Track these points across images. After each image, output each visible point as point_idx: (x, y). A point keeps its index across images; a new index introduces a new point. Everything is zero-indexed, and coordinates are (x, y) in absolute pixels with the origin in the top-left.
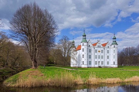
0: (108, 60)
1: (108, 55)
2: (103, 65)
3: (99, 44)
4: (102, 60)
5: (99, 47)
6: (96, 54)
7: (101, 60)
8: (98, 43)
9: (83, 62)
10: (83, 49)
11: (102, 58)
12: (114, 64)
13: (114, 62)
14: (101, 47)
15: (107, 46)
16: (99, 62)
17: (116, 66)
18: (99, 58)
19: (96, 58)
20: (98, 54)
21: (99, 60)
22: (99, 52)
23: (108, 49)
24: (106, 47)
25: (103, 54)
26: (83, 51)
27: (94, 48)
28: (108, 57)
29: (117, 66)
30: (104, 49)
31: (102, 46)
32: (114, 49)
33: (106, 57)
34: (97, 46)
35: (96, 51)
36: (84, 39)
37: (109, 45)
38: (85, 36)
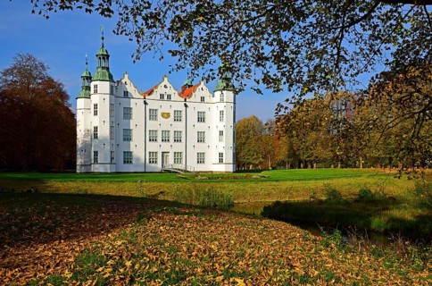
0: (201, 148)
1: (201, 127)
2: (181, 166)
3: (165, 86)
4: (179, 147)
5: (165, 97)
6: (152, 125)
7: (172, 148)
8: (163, 84)
9: (96, 153)
10: (96, 106)
11: (178, 139)
12: (221, 161)
13: (221, 155)
14: (172, 98)
15: (198, 94)
16: (163, 153)
17: (227, 167)
18: (165, 139)
19: (153, 140)
20: (160, 125)
22: (166, 116)
23: (202, 107)
24: (191, 99)
25: (180, 126)
26: (96, 113)
27: (145, 103)
28: (201, 136)
29: (230, 168)
30: (186, 106)
31: (175, 97)
33: (193, 137)
34: (156, 95)
35: (153, 114)
36: (100, 70)
37: (206, 93)
38: (106, 57)
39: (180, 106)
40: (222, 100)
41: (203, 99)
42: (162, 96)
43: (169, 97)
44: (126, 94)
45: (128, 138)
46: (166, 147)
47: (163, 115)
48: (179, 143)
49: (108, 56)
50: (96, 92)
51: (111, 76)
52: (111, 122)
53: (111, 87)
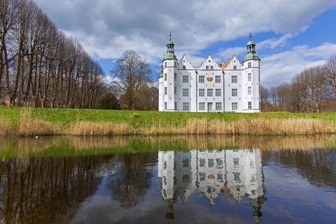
2: (222, 111)
3: (209, 61)
5: (210, 68)
6: (201, 86)
7: (214, 99)
11: (218, 94)
12: (250, 108)
13: (250, 103)
14: (214, 69)
15: (232, 64)
16: (209, 103)
18: (210, 94)
19: (202, 94)
20: (206, 85)
21: (210, 99)
22: (210, 79)
23: (234, 73)
27: (196, 72)
28: (234, 92)
30: (223, 72)
32: (250, 71)
33: (229, 92)
37: (237, 64)
38: (172, 46)
39: (220, 73)
40: (250, 67)
41: (235, 67)
42: (207, 67)
43: (212, 67)
47: (208, 79)
49: (173, 45)
50: (166, 67)
51: (175, 57)
52: (175, 84)
53: (175, 63)
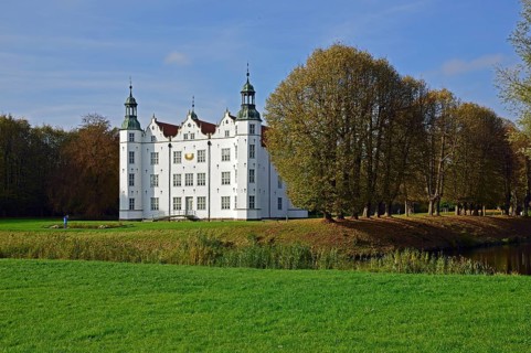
0: (226, 191)
1: (226, 166)
8: (186, 124)
9: (132, 200)
17: (258, 213)
24: (216, 135)
26: (132, 161)
31: (198, 135)
34: (180, 136)
35: (177, 157)
44: (153, 138)
45: (155, 184)
46: (189, 191)
48: (202, 187)
